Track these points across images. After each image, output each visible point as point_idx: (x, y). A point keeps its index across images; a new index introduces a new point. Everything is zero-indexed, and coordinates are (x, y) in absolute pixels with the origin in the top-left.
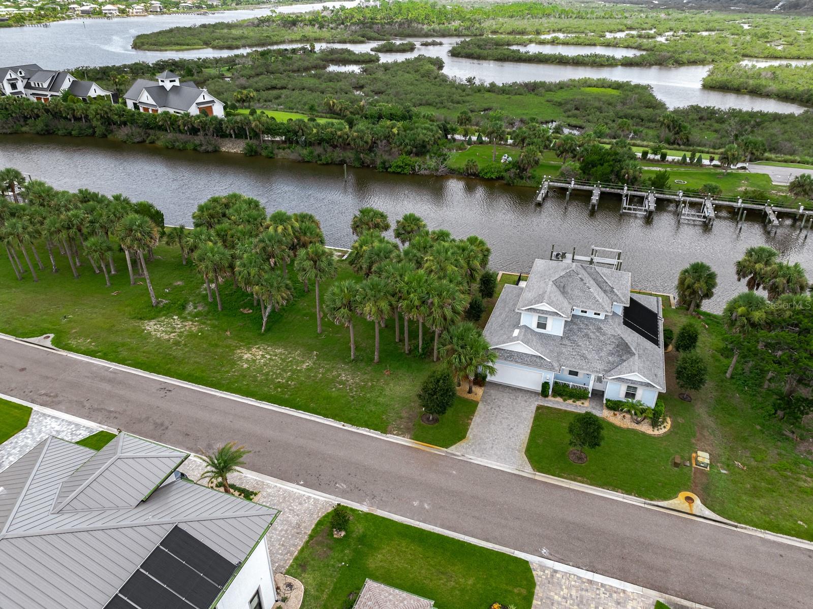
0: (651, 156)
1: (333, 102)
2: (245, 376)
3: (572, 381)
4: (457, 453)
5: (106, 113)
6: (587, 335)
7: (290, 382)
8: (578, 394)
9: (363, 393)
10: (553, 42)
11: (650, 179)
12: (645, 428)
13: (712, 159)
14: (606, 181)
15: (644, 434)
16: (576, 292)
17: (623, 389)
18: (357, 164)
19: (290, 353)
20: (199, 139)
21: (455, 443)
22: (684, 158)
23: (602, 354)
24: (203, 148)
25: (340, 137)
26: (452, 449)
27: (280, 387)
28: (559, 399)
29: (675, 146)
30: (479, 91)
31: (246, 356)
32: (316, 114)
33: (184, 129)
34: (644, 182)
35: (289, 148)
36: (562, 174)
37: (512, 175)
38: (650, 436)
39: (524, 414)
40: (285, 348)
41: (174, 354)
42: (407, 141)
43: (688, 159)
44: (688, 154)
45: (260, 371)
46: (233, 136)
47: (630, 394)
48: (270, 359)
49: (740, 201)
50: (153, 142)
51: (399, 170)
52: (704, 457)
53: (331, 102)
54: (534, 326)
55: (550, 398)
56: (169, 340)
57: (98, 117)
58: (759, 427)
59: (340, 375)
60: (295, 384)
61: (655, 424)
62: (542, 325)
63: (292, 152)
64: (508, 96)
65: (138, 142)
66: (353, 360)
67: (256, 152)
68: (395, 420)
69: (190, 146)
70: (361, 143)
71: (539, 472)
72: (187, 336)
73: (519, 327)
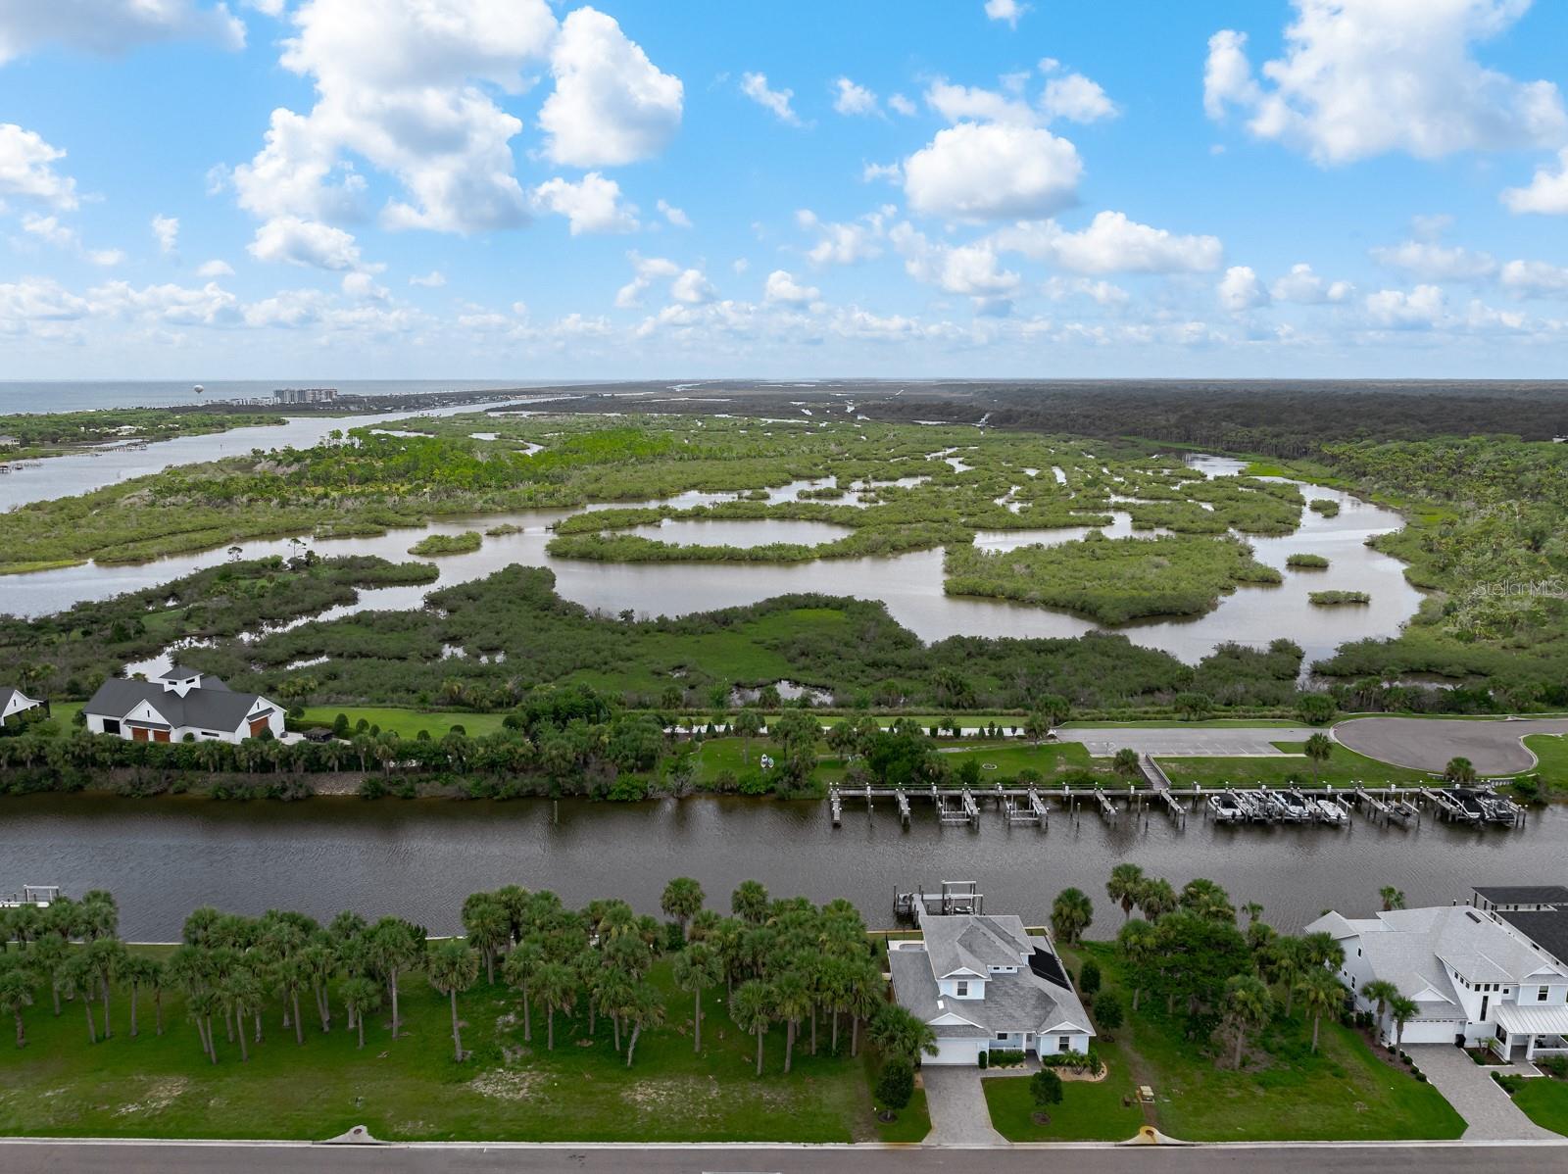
0: (941, 732)
1: (459, 688)
3: (1005, 1046)
4: (932, 1144)
5: (84, 748)
6: (1006, 993)
8: (1014, 1058)
9: (801, 1108)
10: (699, 515)
11: (957, 771)
12: (1087, 1077)
14: (908, 781)
15: (1088, 1083)
16: (985, 949)
17: (1057, 1042)
18: (556, 794)
19: (683, 1084)
20: (277, 778)
21: (925, 1135)
22: (982, 731)
23: (1028, 1009)
24: (289, 794)
26: (925, 1142)
27: (708, 1123)
28: (997, 1068)
29: (962, 710)
30: (647, 632)
32: (429, 707)
33: (246, 766)
34: (950, 775)
35: (436, 779)
36: (849, 777)
37: (786, 786)
38: (1093, 1083)
39: (973, 1090)
42: (625, 752)
43: (986, 731)
45: (669, 1110)
46: (336, 769)
47: (1064, 1046)
49: (1067, 787)
50: (181, 791)
51: (625, 797)
52: (1147, 1090)
53: (456, 688)
54: (954, 993)
55: (989, 1068)
57: (69, 757)
58: (1179, 1053)
61: (1095, 1071)
62: (962, 991)
63: (445, 785)
64: (694, 638)
65: (156, 794)
66: (762, 1076)
67: (383, 792)
68: (854, 1128)
69: (261, 792)
71: (1015, 1142)
72: (542, 1091)
73: (942, 998)
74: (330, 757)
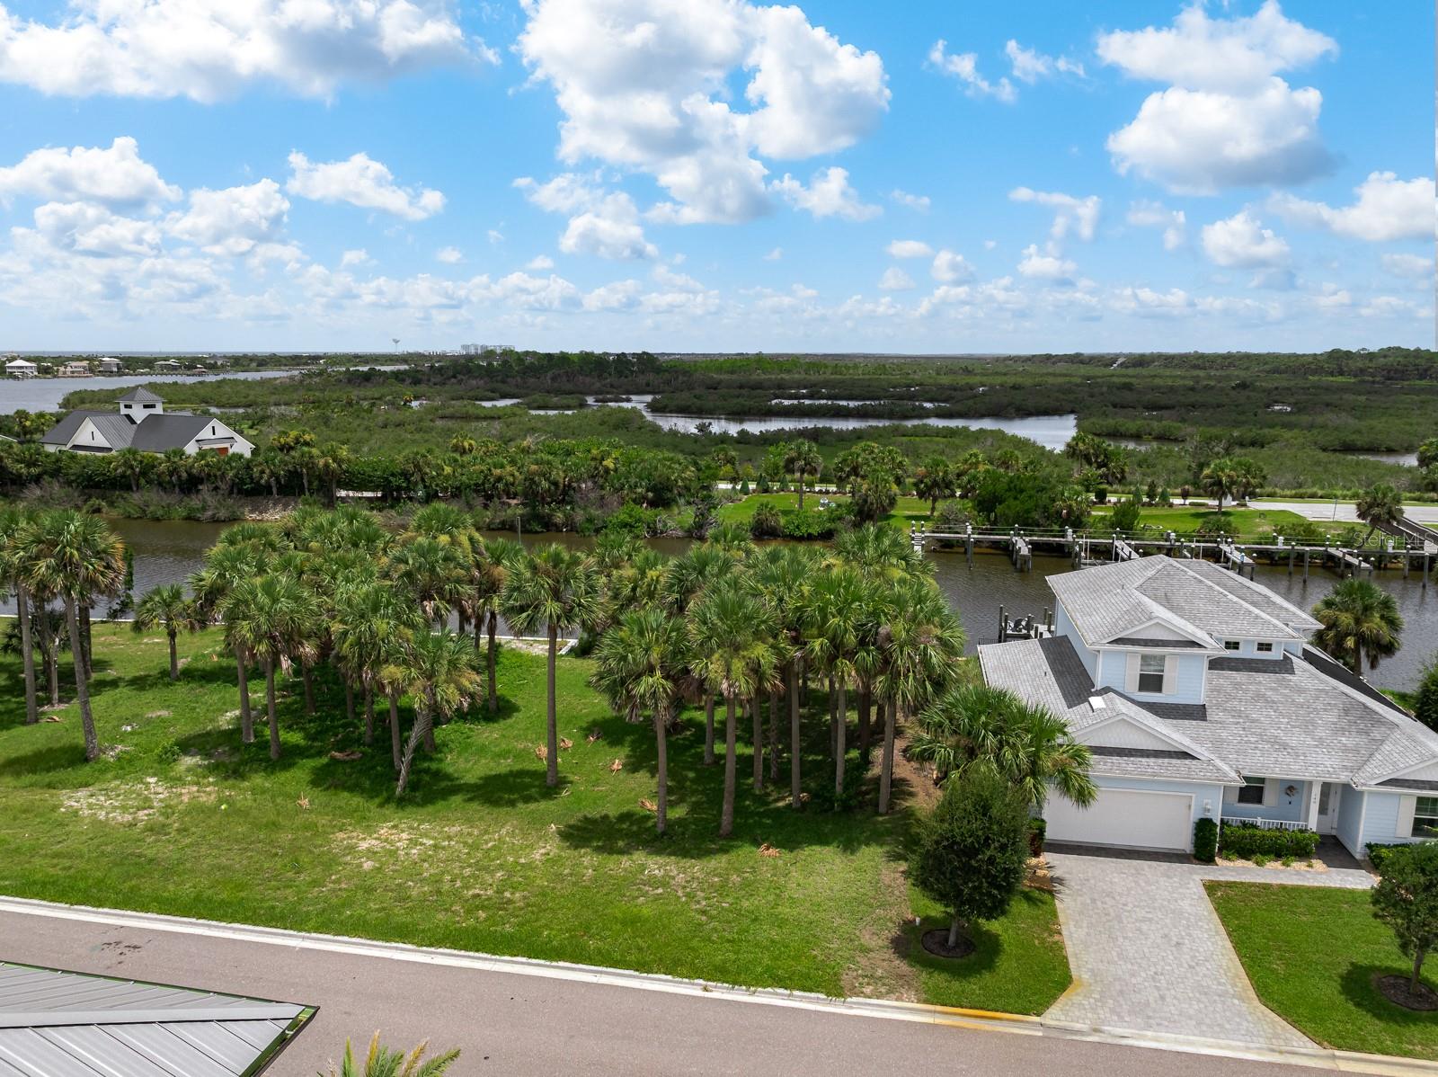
1: (470, 445)
2: (370, 890)
4: (1078, 1026)
7: (507, 894)
8: (1287, 846)
9: (729, 900)
10: (813, 396)
13: (1185, 495)
14: (1027, 524)
17: (1406, 810)
18: (537, 526)
19: (486, 832)
20: (201, 498)
21: (1054, 998)
22: (1137, 495)
23: (1320, 733)
24: (208, 514)
25: (499, 479)
26: (1054, 1015)
27: (483, 908)
28: (1244, 863)
31: (364, 845)
33: (170, 482)
36: (944, 519)
39: (1185, 905)
40: (469, 821)
41: (150, 853)
42: (633, 480)
43: (1145, 497)
45: (413, 871)
46: (274, 490)
48: (435, 847)
49: (1281, 540)
53: (466, 445)
54: (1132, 687)
55: (1221, 865)
56: (132, 825)
59: (643, 867)
60: (525, 898)
62: (1151, 682)
66: (664, 834)
68: (851, 959)
69: (179, 513)
70: (545, 484)
71: (1340, 1048)
72: (187, 812)
73: (1098, 693)
74: (263, 472)
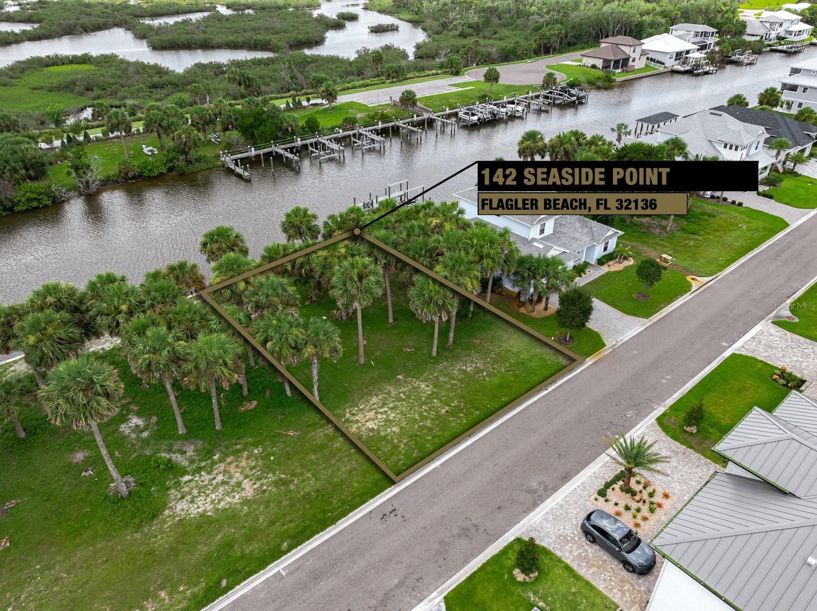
2: (416, 435)
7: (452, 405)
8: (581, 268)
11: (304, 127)
12: (627, 263)
13: (308, 100)
22: (288, 104)
28: (578, 278)
37: (182, 163)
40: (372, 394)
41: (308, 490)
43: (291, 105)
44: (290, 100)
48: (392, 409)
49: (380, 123)
56: (263, 491)
59: (461, 369)
60: (458, 402)
61: (626, 258)
